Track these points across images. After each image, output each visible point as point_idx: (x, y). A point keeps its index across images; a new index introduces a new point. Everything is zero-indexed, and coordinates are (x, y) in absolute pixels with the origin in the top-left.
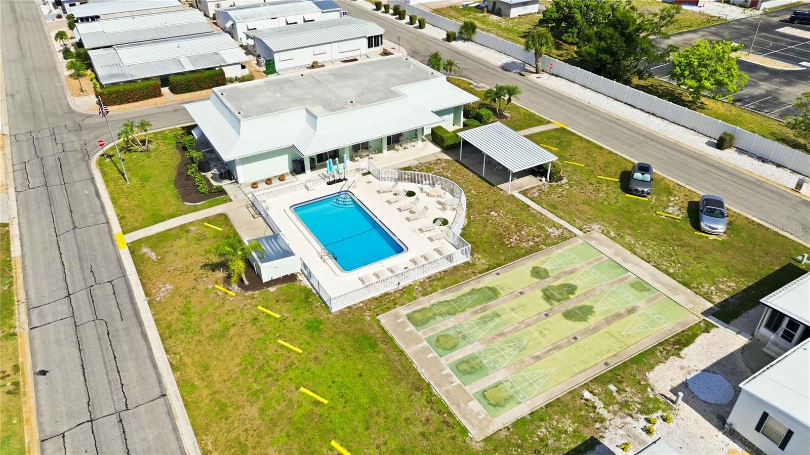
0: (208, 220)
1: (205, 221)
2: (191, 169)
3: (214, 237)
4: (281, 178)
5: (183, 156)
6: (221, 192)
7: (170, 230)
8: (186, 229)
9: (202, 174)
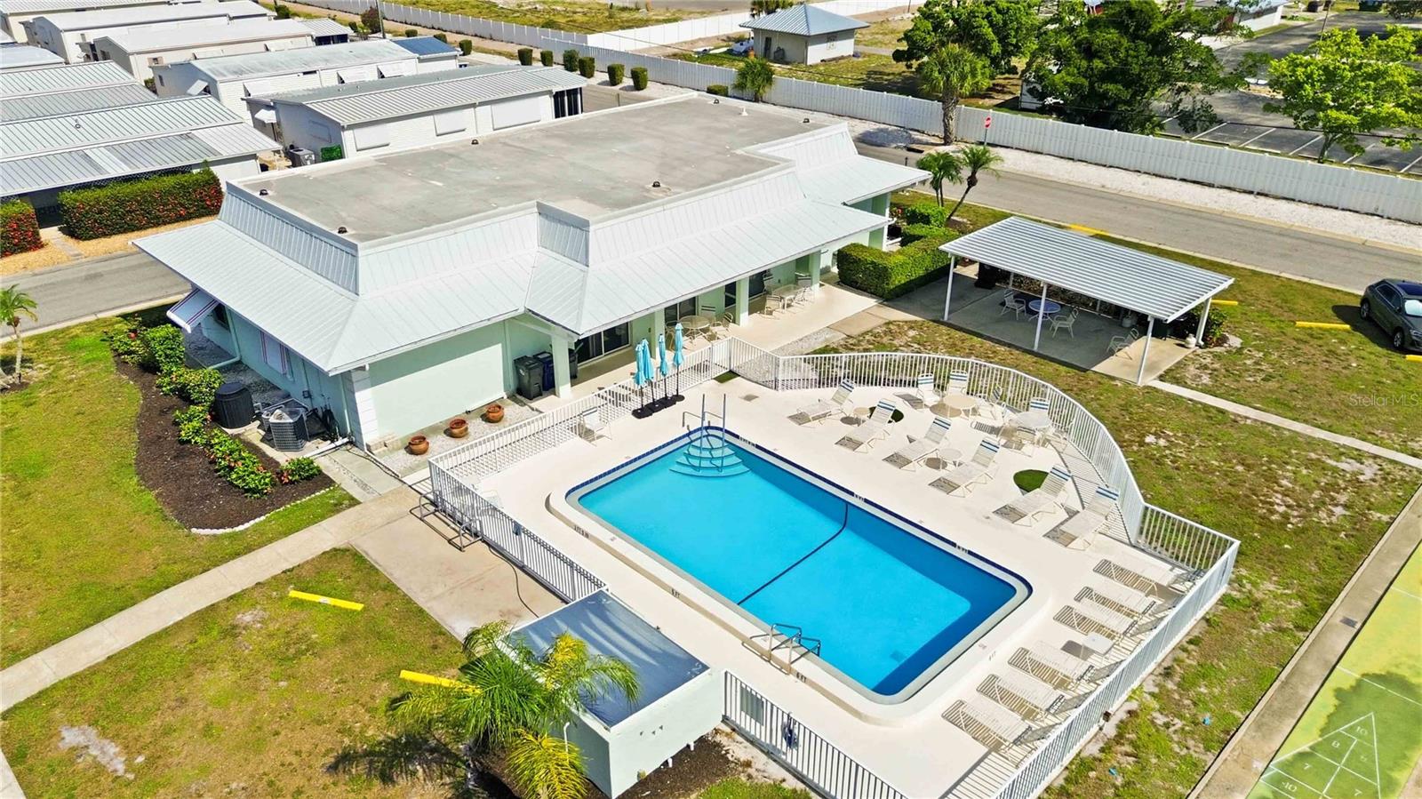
0: (292, 577)
1: (289, 582)
2: (190, 420)
3: (344, 639)
4: (491, 415)
5: (145, 387)
6: (312, 478)
7: (157, 637)
8: (225, 625)
9: (230, 431)
